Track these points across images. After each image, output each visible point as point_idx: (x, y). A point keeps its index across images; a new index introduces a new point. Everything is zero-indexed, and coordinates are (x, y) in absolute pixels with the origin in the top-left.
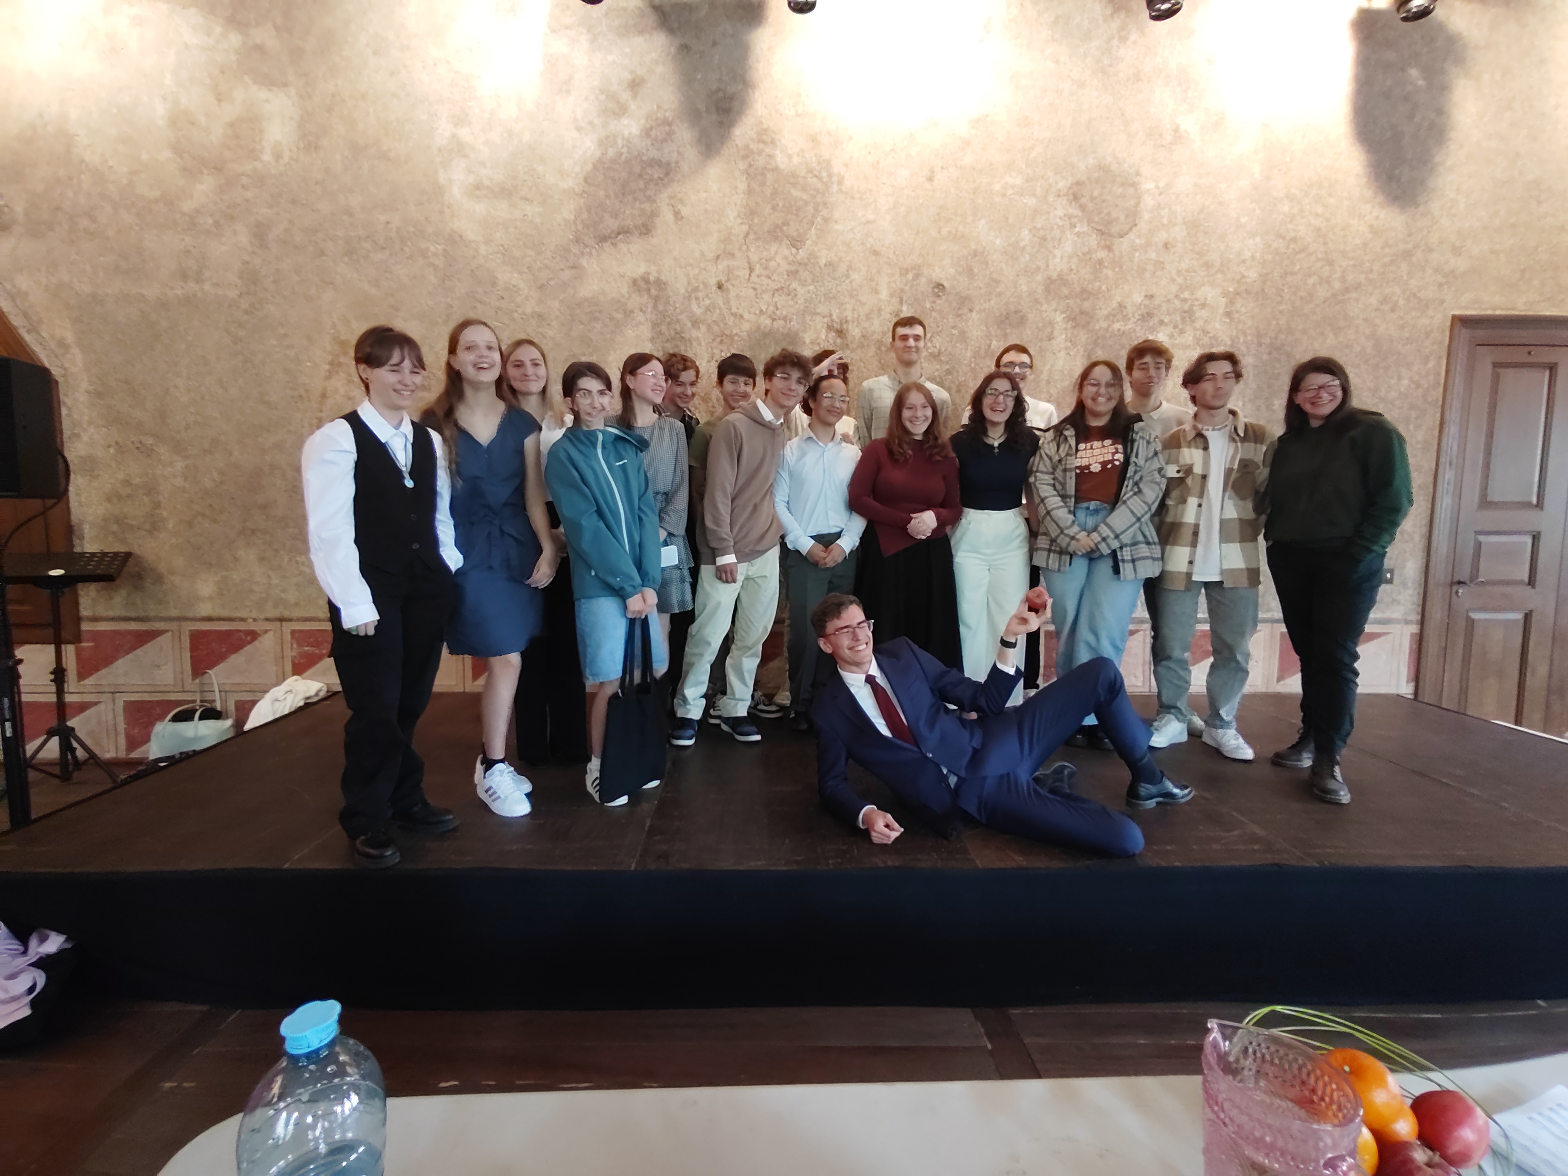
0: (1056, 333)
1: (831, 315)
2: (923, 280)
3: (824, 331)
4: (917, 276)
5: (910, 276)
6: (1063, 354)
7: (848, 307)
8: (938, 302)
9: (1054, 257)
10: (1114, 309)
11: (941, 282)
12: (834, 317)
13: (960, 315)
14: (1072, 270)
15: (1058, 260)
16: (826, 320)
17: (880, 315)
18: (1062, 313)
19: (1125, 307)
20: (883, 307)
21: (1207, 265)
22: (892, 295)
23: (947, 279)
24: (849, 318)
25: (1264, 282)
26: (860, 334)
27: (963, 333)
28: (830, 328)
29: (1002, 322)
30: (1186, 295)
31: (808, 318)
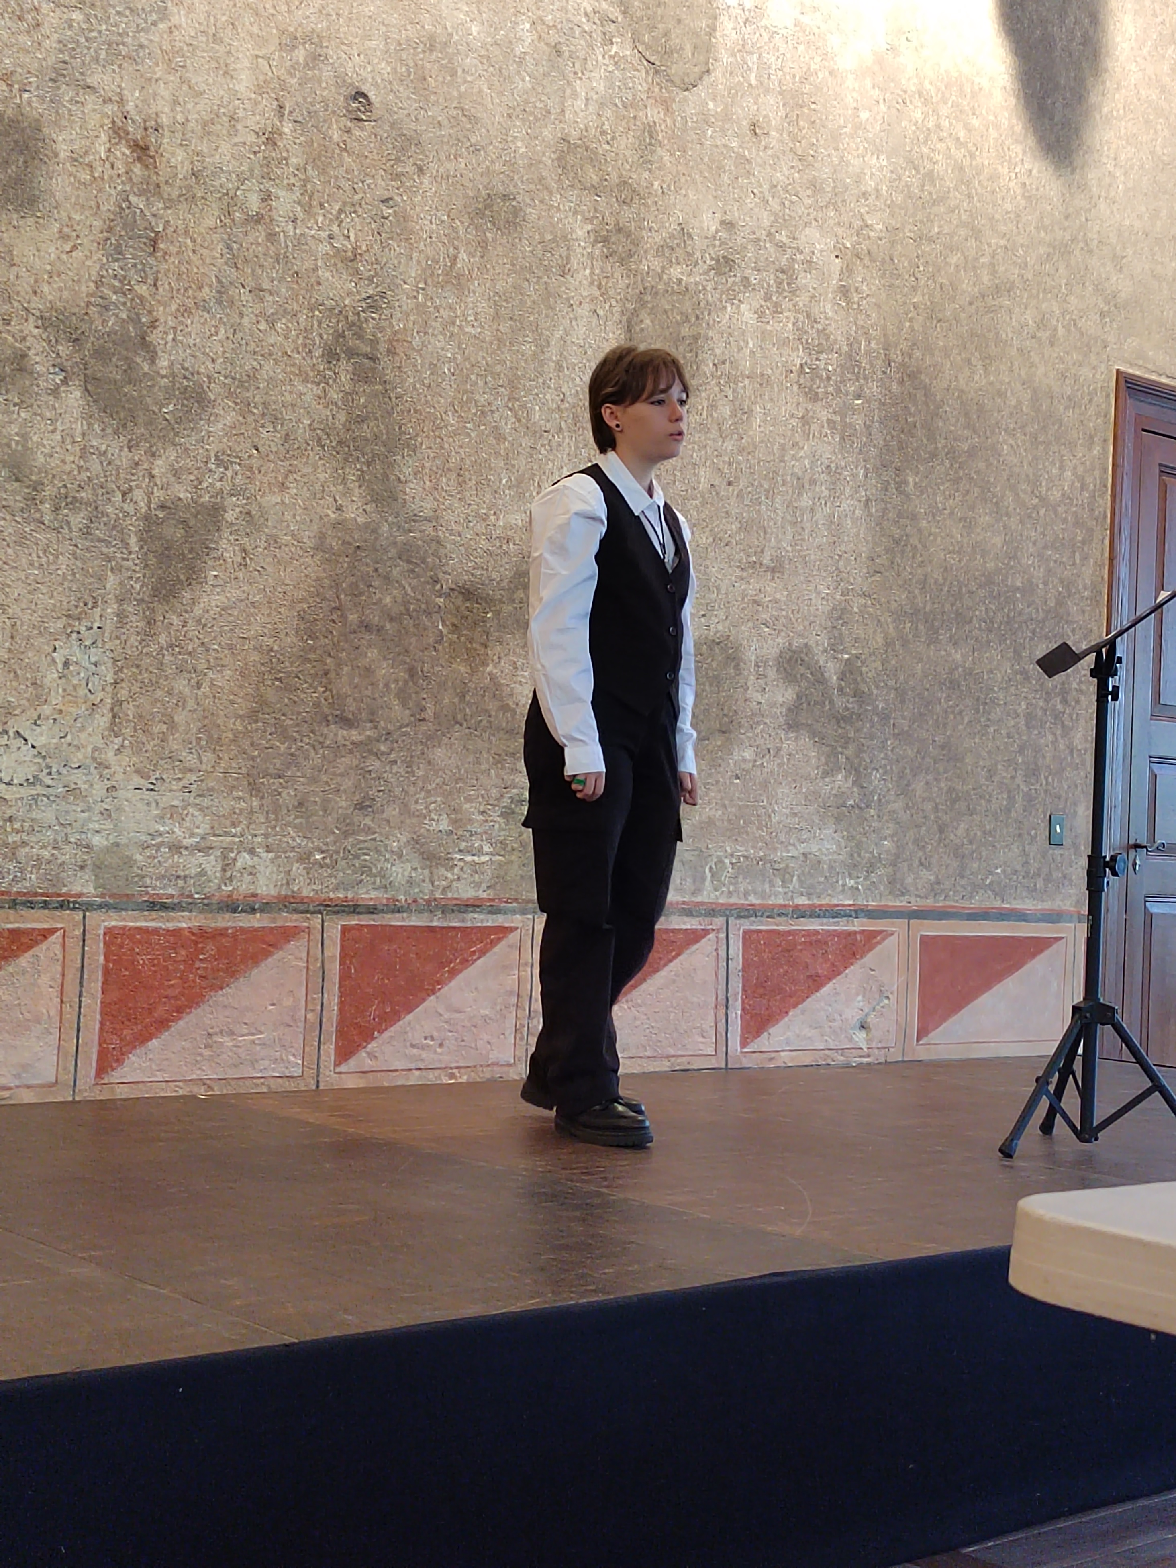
0: (574, 264)
1: (122, 101)
2: (327, 74)
3: (104, 137)
4: (315, 59)
5: (300, 54)
6: (584, 311)
7: (164, 91)
8: (357, 132)
9: (575, 95)
10: (672, 236)
11: (364, 89)
12: (130, 106)
13: (398, 176)
14: (604, 133)
15: (580, 104)
16: (109, 109)
17: (233, 131)
18: (586, 220)
19: (690, 236)
20: (241, 114)
21: (815, 186)
22: (260, 90)
23: (375, 85)
24: (164, 120)
25: (893, 243)
26: (187, 167)
27: (403, 218)
28: (118, 132)
29: (480, 213)
30: (783, 237)
31: (67, 94)
